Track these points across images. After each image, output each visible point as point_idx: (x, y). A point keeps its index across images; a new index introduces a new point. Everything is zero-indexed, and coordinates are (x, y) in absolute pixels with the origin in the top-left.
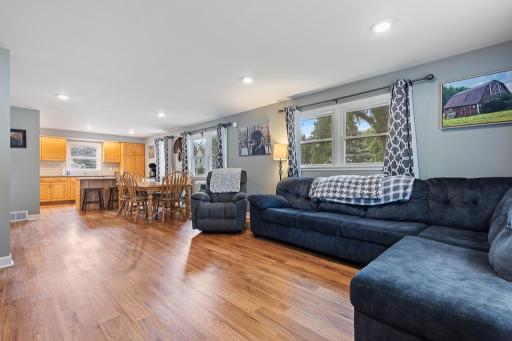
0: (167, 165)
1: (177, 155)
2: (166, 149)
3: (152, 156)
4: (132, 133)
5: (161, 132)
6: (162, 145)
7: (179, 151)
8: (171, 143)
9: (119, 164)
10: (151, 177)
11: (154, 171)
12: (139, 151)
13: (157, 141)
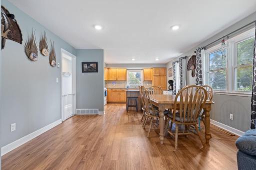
0: (181, 81)
1: (190, 72)
2: (181, 68)
3: (170, 75)
4: (157, 60)
5: (177, 55)
6: (177, 65)
7: (192, 67)
8: (185, 62)
9: (151, 81)
10: (170, 90)
11: (172, 85)
12: (163, 73)
13: (174, 63)
